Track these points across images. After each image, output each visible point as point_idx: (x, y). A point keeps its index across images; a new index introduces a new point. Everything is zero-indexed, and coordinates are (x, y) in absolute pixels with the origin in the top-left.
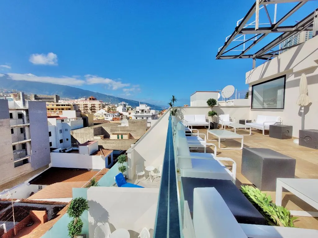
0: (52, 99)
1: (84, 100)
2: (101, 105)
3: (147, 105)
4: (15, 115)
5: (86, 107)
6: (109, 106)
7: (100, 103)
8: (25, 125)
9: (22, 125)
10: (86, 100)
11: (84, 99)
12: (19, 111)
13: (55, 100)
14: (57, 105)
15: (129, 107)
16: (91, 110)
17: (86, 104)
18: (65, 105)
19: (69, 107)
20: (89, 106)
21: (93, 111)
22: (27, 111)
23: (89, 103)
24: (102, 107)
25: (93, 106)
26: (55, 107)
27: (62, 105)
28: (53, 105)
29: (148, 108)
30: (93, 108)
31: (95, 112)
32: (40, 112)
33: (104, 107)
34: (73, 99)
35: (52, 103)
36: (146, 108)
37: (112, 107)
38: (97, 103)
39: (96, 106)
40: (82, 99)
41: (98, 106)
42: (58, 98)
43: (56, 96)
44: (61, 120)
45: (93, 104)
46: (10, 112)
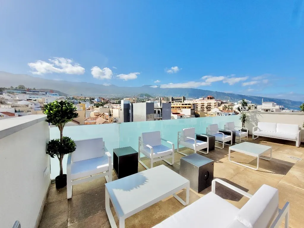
0: (181, 100)
1: (202, 100)
2: (217, 104)
3: (275, 104)
4: (157, 112)
5: (203, 105)
6: (226, 105)
7: (216, 102)
8: (160, 118)
9: (158, 118)
10: (204, 99)
11: (202, 98)
12: (159, 109)
13: (183, 101)
14: (182, 105)
15: (251, 105)
16: (207, 109)
17: (203, 104)
18: (187, 104)
19: (190, 106)
20: (206, 105)
21: (209, 109)
22: (161, 109)
23: (206, 102)
24: (217, 106)
25: (209, 104)
26: (181, 105)
27: (185, 105)
28: (180, 104)
29: (277, 107)
30: (209, 107)
31: (210, 110)
32: (167, 110)
33: (219, 105)
34: (195, 99)
35: (180, 103)
36: (273, 108)
37: (229, 106)
38: (213, 102)
39: (211, 104)
40: (200, 99)
41: (214, 104)
42: (184, 99)
43: (184, 97)
44: (180, 116)
45: (210, 103)
46: (155, 110)
